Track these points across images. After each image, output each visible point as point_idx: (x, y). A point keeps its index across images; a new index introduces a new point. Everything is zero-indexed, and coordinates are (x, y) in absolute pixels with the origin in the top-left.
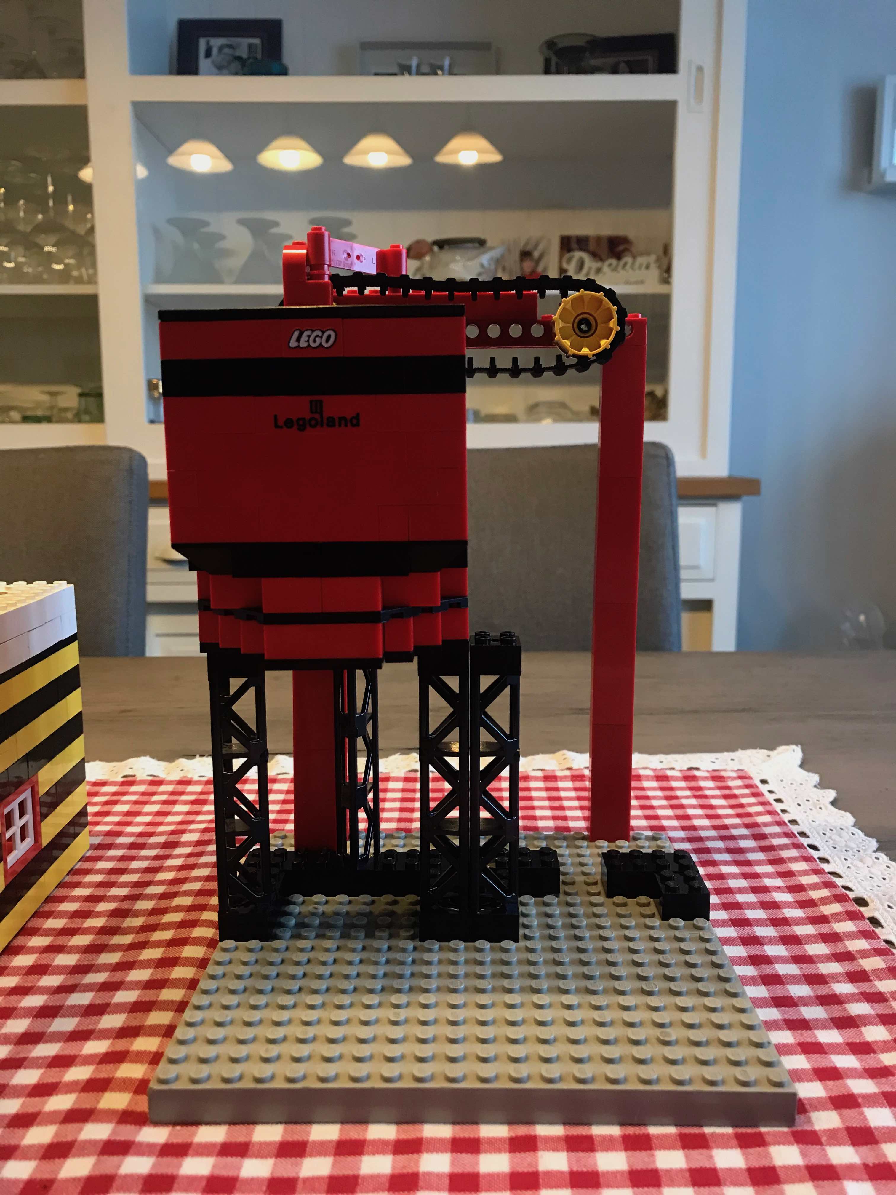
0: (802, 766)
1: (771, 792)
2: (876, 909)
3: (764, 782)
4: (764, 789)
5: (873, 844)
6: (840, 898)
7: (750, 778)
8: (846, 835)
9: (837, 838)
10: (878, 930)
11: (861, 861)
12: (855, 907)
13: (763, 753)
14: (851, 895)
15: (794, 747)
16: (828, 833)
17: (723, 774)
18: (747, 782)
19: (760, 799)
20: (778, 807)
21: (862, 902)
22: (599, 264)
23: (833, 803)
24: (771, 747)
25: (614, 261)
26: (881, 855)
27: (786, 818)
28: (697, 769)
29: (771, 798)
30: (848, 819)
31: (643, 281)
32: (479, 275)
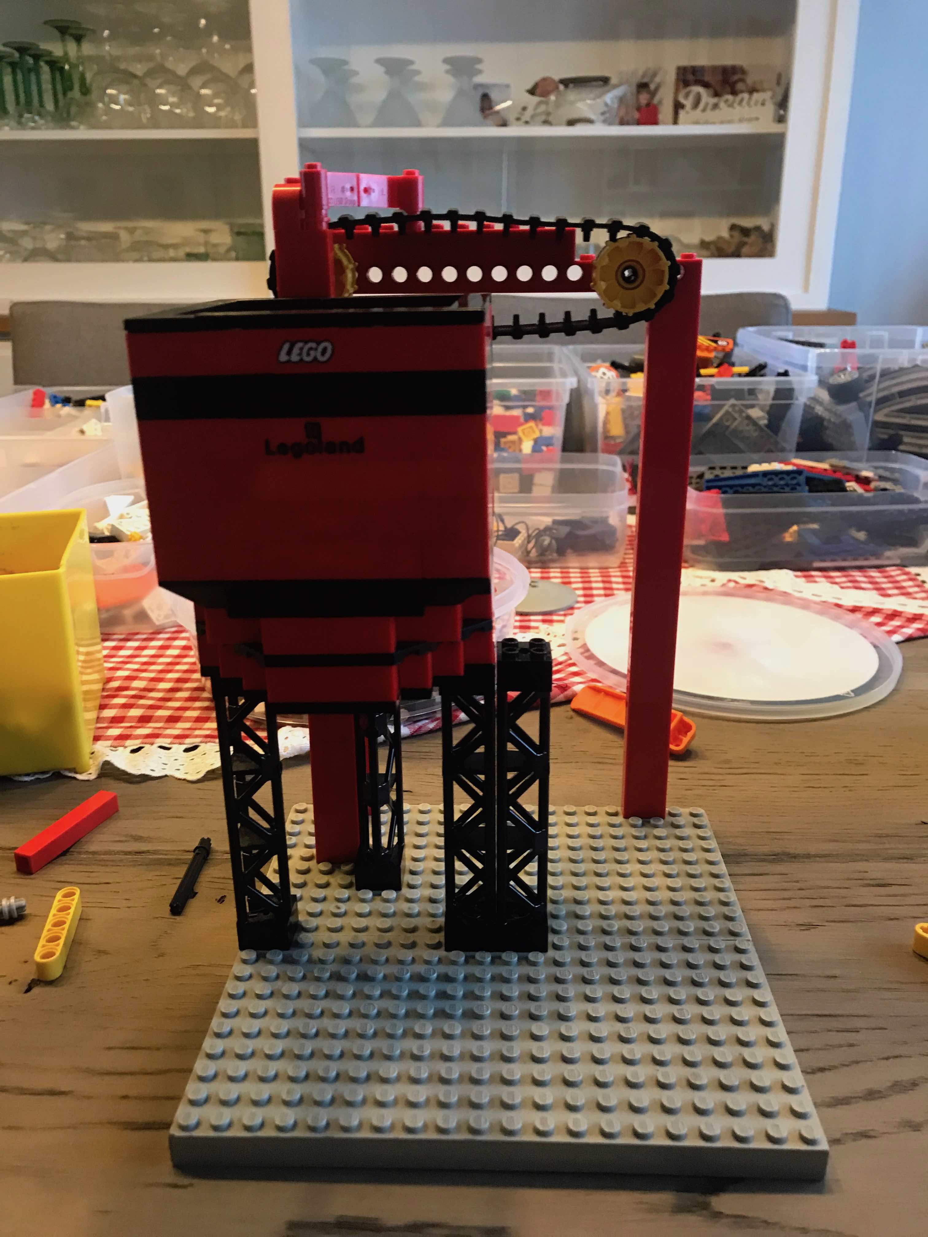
22: (715, 100)
25: (730, 97)
31: (757, 119)
32: (603, 114)
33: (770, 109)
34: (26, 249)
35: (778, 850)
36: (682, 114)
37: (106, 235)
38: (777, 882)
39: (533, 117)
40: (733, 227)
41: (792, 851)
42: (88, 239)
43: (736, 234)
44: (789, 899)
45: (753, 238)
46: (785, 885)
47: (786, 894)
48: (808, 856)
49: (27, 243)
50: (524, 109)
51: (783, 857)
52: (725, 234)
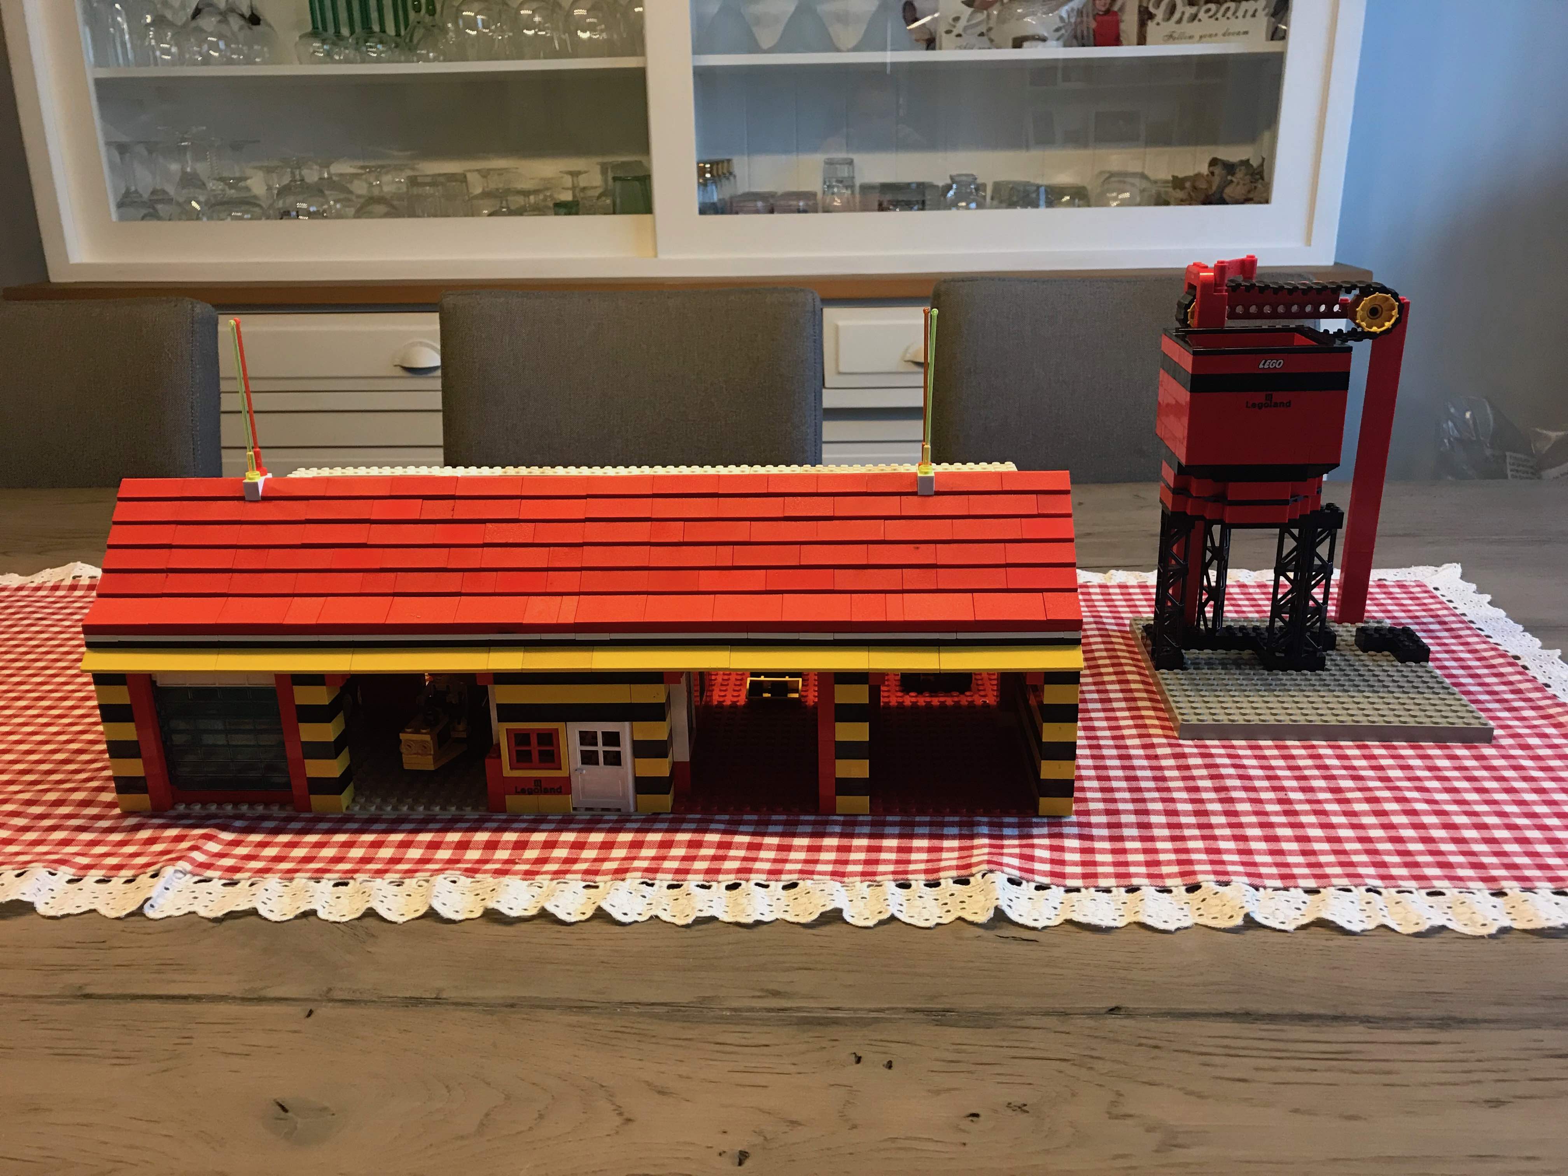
0: (1462, 578)
1: (1443, 596)
2: (1526, 661)
3: (1436, 589)
4: (1437, 593)
5: (1521, 628)
6: (1503, 656)
7: (1425, 586)
8: (1502, 623)
9: (1496, 624)
10: (1527, 671)
11: (1513, 637)
12: (1512, 660)
13: (1432, 569)
14: (1509, 654)
15: (1455, 564)
16: (1489, 621)
17: (1405, 583)
18: (1424, 589)
19: (1437, 600)
20: (1451, 605)
21: (1517, 658)
22: (1194, 10)
23: (1489, 603)
24: (1438, 565)
25: (1212, 6)
26: (1527, 634)
27: (1458, 612)
28: (1385, 580)
29: (1444, 599)
30: (1501, 613)
31: (1246, 33)
32: (1057, 30)
33: (1262, 22)
34: (358, 196)
35: (1440, 1013)
36: (1151, 26)
37: (451, 177)
38: (1452, 1053)
39: (965, 29)
40: (1214, 162)
41: (1457, 1015)
42: (433, 184)
43: (1218, 170)
44: (1470, 1072)
45: (1240, 174)
46: (1462, 1056)
47: (1467, 1066)
48: (1476, 1021)
49: (360, 188)
50: (956, 19)
51: (1449, 1022)
52: (1204, 169)
